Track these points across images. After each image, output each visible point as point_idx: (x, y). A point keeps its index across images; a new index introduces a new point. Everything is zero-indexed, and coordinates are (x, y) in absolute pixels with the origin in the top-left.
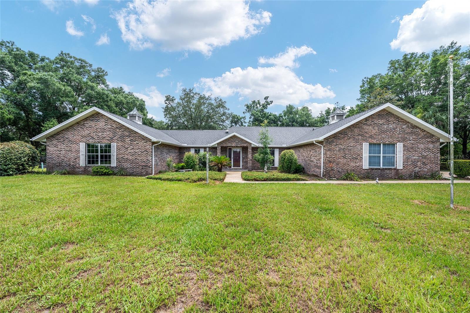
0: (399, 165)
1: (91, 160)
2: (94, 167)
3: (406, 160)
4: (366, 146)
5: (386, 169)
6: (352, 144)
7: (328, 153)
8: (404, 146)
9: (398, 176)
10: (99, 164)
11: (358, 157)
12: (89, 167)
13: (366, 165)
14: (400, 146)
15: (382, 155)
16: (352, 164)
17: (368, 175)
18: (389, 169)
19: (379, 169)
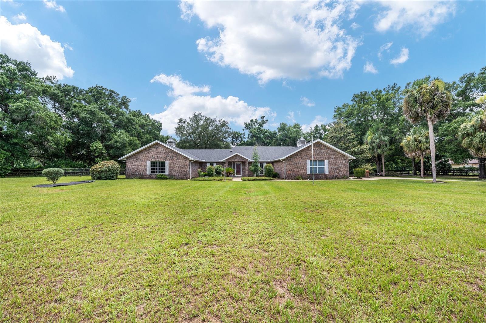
0: (327, 172)
1: (153, 170)
2: (154, 175)
3: (330, 169)
4: (308, 162)
5: (319, 174)
6: (301, 161)
7: (288, 166)
8: (329, 161)
9: (326, 177)
10: (158, 173)
11: (305, 168)
12: (152, 175)
13: (308, 172)
14: (327, 162)
15: (317, 167)
16: (301, 172)
17: (310, 177)
18: (321, 174)
19: (316, 174)
